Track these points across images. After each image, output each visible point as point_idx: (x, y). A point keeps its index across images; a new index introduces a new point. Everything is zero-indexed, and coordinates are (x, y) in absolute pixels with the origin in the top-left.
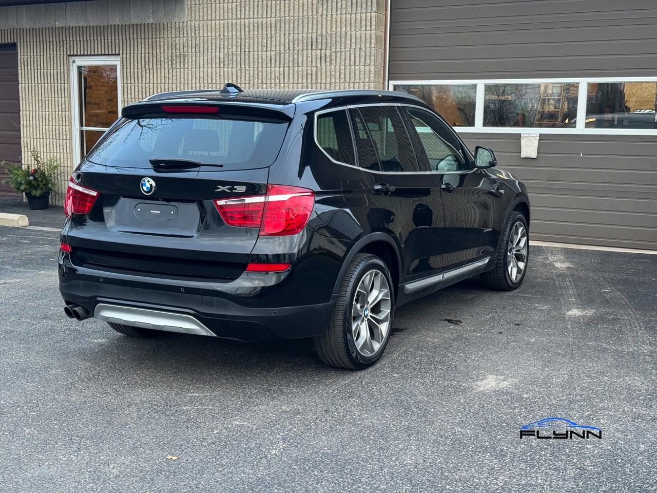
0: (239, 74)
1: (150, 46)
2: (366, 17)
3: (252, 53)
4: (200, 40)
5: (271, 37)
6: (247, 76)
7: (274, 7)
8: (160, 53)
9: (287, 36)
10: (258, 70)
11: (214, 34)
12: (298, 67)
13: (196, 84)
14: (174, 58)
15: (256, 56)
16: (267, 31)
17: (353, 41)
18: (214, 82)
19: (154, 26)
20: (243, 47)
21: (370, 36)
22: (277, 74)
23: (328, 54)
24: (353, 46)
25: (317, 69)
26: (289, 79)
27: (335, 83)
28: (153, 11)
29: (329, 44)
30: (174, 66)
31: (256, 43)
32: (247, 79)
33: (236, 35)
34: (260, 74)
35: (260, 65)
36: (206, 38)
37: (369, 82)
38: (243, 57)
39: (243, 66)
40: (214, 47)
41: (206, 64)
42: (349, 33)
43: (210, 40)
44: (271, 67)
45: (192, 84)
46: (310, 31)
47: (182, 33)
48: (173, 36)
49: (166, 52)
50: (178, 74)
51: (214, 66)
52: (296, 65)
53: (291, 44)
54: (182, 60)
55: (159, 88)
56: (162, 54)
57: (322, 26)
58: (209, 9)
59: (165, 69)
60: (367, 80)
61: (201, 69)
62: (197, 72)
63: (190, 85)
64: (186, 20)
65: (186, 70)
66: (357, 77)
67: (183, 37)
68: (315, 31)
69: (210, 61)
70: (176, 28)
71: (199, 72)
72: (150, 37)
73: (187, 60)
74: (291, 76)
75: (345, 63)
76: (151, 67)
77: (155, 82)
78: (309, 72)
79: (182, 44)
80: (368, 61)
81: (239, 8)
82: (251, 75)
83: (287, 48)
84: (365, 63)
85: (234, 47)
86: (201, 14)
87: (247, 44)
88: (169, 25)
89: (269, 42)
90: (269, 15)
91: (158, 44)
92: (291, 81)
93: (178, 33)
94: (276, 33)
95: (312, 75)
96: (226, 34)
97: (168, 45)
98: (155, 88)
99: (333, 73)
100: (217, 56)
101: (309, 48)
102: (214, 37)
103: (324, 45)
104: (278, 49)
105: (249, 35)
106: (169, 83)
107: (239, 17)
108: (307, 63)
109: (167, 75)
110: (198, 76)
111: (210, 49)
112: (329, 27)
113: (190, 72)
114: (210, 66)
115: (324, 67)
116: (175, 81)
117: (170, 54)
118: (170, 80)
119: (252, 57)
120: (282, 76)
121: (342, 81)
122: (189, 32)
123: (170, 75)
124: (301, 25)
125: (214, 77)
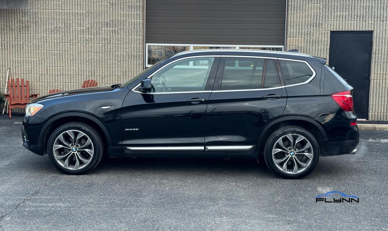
0: (64, 38)
1: (5, 21)
2: (137, 13)
3: (71, 27)
4: (38, 19)
5: (83, 20)
6: (69, 39)
7: (84, 5)
8: (12, 25)
9: (92, 19)
10: (75, 36)
11: (47, 17)
12: (99, 35)
13: (36, 42)
14: (21, 28)
15: (74, 29)
16: (80, 17)
17: (130, 24)
18: (48, 41)
19: (7, 10)
20: (66, 24)
21: (140, 22)
22: (87, 39)
23: (116, 30)
24: (130, 26)
25: (110, 36)
26: (94, 41)
27: (121, 44)
28: (7, 2)
29: (117, 25)
30: (21, 32)
31: (74, 22)
32: (69, 40)
33: (62, 18)
34: (77, 38)
35: (77, 34)
36: (42, 19)
37: (139, 44)
38: (66, 29)
39: (66, 34)
40: (47, 23)
41: (42, 32)
42: (128, 20)
43: (45, 20)
44: (83, 35)
45: (33, 42)
46: (106, 18)
47: (26, 15)
48: (21, 16)
49: (16, 24)
50: (24, 36)
51: (47, 33)
52: (98, 34)
53: (95, 24)
54: (27, 29)
55: (11, 44)
56: (13, 26)
57: (113, 16)
58: (44, 4)
59: (15, 34)
60: (138, 43)
61: (40, 34)
62: (37, 36)
63: (32, 42)
64: (29, 8)
65: (29, 35)
66: (133, 41)
67: (28, 17)
68: (109, 18)
69: (45, 30)
70: (22, 12)
71: (38, 36)
72: (5, 16)
73: (30, 29)
74: (95, 40)
75: (126, 34)
76: (5, 32)
77: (8, 40)
78: (106, 38)
79: (26, 20)
80: (138, 34)
81: (63, 4)
82: (71, 38)
83: (93, 26)
84: (137, 35)
85: (60, 24)
86: (39, 6)
87: (69, 23)
88: (18, 10)
89: (82, 23)
90: (82, 9)
91: (11, 20)
92: (95, 42)
93: (24, 15)
94: (86, 18)
95: (107, 39)
96: (55, 17)
97: (17, 21)
98: (8, 44)
99: (119, 39)
100: (50, 28)
101: (106, 26)
102: (47, 18)
103: (114, 25)
104: (87, 26)
105: (70, 18)
106: (18, 41)
107: (63, 8)
108: (105, 34)
109: (16, 37)
110: (37, 38)
111: (45, 24)
112: (117, 17)
113: (32, 36)
114: (45, 33)
115: (114, 36)
116: (22, 40)
117: (18, 26)
118: (19, 40)
119: (71, 29)
120: (90, 40)
121: (125, 43)
122: (31, 15)
123: (19, 37)
124: (100, 15)
125: (48, 38)
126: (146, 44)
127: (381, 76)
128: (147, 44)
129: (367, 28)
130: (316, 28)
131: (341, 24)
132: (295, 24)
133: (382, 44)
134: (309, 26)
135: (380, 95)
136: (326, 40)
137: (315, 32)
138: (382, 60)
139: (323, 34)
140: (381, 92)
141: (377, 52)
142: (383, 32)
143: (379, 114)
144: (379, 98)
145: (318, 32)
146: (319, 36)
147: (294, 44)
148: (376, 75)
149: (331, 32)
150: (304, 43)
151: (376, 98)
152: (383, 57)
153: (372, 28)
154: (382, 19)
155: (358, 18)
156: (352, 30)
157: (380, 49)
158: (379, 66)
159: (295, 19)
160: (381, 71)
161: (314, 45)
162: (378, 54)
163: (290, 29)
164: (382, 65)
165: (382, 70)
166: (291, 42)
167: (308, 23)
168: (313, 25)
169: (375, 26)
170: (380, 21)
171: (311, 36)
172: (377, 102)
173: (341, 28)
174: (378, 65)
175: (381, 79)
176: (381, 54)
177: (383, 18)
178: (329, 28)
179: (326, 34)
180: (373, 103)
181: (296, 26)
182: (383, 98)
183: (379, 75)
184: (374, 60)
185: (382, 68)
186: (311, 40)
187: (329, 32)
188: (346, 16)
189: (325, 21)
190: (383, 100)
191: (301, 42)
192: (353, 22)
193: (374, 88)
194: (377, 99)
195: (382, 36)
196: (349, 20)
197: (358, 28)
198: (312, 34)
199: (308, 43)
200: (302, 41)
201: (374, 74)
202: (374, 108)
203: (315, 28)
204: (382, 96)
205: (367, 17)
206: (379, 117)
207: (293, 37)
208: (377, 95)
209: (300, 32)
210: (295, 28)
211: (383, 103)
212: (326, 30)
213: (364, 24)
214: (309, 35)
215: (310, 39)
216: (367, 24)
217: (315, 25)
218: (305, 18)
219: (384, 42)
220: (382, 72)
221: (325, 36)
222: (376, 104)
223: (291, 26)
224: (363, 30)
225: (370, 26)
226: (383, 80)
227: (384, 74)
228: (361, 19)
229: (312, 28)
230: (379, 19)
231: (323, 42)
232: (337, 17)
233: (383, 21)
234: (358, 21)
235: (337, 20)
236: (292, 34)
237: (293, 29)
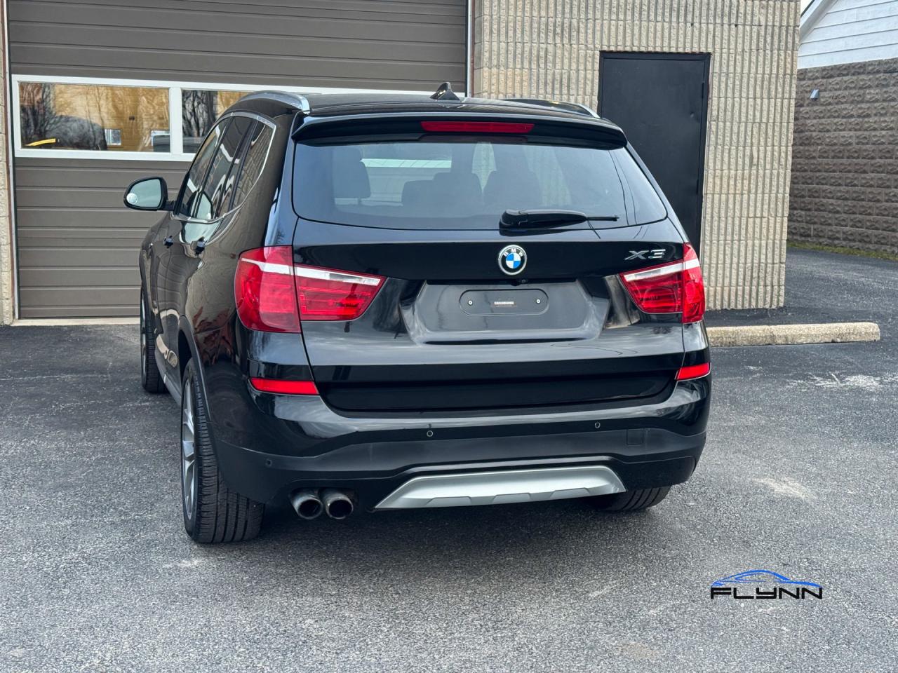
126: (13, 76)
127: (732, 182)
128: (17, 78)
129: (696, 45)
130: (562, 40)
131: (628, 31)
132: (503, 25)
133: (733, 93)
134: (543, 35)
135: (729, 237)
136: (589, 76)
137: (559, 52)
138: (735, 137)
139: (582, 60)
140: (730, 230)
141: (721, 114)
142: (737, 57)
143: (726, 289)
144: (725, 244)
145: (566, 54)
146: (570, 66)
147: (502, 88)
148: (718, 181)
149: (603, 53)
150: (530, 85)
151: (718, 245)
152: (735, 129)
153: (710, 45)
154: (733, 21)
155: (674, 14)
156: (658, 50)
157: (729, 107)
158: (726, 155)
159: (502, 11)
160: (729, 169)
161: (557, 92)
162: (725, 122)
163: (491, 42)
164: (733, 152)
165: (733, 167)
166: (494, 81)
167: (539, 24)
168: (555, 30)
169: (718, 40)
170: (730, 25)
171: (550, 65)
172: (721, 257)
173: (628, 43)
174: (723, 152)
175: (732, 191)
176: (732, 123)
177: (737, 17)
178: (596, 42)
179: (590, 59)
180: (710, 259)
181: (507, 33)
182: (736, 246)
183: (725, 179)
184: (713, 137)
185: (733, 161)
186: (550, 77)
187: (597, 53)
188: (641, 8)
189: (587, 20)
190: (735, 252)
191: (522, 80)
192: (659, 25)
193: (712, 217)
194: (722, 248)
195: (735, 69)
196: (649, 21)
197: (673, 43)
198: (550, 58)
199: (542, 86)
200: (524, 79)
201: (714, 178)
202: (713, 274)
203: (558, 40)
204: (732, 241)
205: (697, 13)
206: (726, 298)
207: (498, 66)
208: (722, 238)
209: (519, 51)
210: (503, 38)
211: (735, 260)
212: (588, 49)
213: (689, 34)
214: (542, 61)
215: (546, 74)
216: (696, 33)
217: (558, 30)
218: (532, 9)
219: (737, 87)
220: (733, 172)
221: (585, 65)
222: (717, 264)
223: (491, 32)
224: (686, 51)
225: (704, 39)
226: (735, 194)
227: (738, 178)
228: (682, 19)
229: (550, 41)
230: (726, 20)
231: (581, 86)
232: (618, 9)
233: (736, 25)
234: (674, 24)
235: (618, 19)
236: (494, 57)
237: (499, 42)
